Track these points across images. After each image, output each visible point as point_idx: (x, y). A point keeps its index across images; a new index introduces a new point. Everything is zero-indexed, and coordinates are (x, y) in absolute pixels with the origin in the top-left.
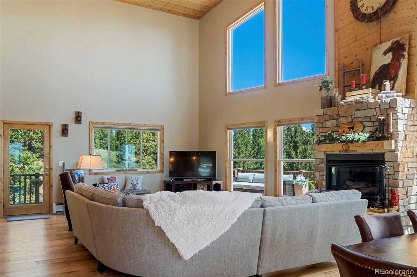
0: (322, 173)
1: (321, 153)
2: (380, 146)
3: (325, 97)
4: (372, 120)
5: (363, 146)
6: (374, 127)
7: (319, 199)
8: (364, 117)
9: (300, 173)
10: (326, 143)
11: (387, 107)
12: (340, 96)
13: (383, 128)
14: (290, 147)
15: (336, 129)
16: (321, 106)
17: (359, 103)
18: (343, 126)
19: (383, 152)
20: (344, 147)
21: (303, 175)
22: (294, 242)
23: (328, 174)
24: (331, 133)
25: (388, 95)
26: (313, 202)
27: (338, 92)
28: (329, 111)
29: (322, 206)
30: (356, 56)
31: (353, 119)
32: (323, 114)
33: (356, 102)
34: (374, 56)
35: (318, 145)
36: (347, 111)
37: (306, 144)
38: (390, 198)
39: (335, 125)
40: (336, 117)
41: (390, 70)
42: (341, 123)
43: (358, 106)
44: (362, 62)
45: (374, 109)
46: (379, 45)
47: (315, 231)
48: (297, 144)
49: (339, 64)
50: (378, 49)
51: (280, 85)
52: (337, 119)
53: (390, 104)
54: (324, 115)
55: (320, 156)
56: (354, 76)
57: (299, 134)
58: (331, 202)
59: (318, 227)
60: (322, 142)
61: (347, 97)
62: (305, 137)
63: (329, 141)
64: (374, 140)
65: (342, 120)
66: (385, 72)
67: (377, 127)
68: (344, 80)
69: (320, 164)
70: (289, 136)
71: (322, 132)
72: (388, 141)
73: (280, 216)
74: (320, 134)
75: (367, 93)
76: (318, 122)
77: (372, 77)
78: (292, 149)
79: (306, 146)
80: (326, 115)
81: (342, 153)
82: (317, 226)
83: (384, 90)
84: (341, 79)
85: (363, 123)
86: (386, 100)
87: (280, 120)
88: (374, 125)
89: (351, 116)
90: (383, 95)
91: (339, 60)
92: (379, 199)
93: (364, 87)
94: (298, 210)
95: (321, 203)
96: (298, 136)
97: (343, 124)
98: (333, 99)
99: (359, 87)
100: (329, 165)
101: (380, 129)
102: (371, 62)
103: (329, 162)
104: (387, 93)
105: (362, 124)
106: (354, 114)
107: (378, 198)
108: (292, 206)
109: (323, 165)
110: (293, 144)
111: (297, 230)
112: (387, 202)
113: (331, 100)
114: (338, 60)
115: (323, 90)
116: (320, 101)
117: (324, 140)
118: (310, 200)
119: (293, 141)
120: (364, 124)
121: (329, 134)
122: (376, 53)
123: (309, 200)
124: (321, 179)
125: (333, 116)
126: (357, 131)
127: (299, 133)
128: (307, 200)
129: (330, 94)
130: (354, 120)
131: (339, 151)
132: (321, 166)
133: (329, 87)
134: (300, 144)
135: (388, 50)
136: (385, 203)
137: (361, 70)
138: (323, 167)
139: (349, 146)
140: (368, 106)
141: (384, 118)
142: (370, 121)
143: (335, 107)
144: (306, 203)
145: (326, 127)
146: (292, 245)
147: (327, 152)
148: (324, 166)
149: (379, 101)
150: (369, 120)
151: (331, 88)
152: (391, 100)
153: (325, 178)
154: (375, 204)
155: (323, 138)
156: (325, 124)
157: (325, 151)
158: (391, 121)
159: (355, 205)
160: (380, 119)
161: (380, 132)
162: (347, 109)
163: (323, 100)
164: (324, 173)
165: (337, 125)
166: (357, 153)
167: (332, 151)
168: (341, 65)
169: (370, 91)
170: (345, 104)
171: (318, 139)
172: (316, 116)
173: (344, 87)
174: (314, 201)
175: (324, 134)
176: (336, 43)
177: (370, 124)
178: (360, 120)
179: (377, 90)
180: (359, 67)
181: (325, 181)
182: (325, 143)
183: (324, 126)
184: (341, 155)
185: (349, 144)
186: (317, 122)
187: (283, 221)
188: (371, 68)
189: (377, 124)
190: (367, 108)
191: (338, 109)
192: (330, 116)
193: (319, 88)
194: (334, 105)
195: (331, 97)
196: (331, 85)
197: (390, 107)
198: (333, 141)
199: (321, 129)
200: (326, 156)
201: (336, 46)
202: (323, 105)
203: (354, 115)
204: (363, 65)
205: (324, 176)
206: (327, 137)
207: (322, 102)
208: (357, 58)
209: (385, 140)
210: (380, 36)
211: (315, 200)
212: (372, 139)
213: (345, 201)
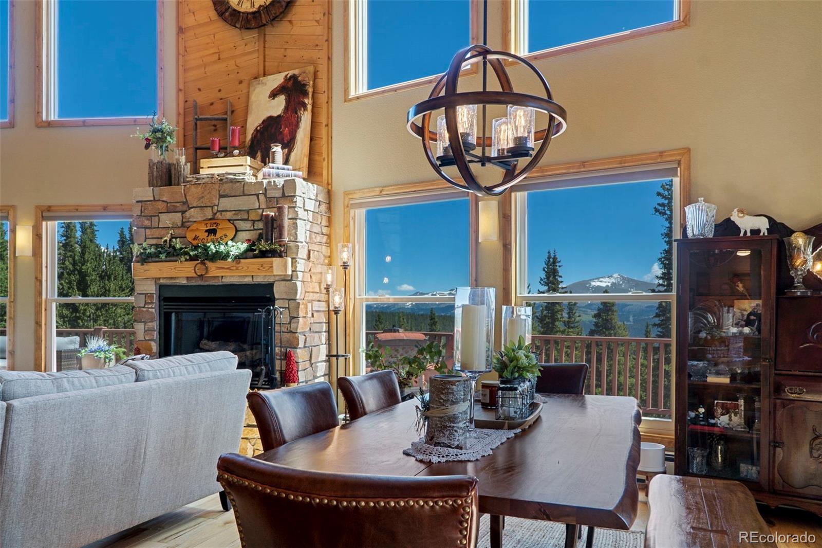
0: (150, 325)
1: (149, 282)
2: (267, 268)
3: (158, 162)
4: (252, 217)
5: (234, 268)
6: (255, 231)
7: (151, 373)
8: (237, 212)
9: (96, 333)
10: (160, 260)
11: (278, 194)
12: (189, 164)
13: (272, 234)
14: (70, 283)
15: (179, 232)
16: (149, 181)
17: (226, 182)
18: (194, 226)
19: (271, 280)
20: (197, 268)
21: (104, 337)
22: (92, 481)
23: (163, 327)
24: (170, 240)
25: (281, 172)
26: (137, 381)
27: (184, 157)
28: (167, 193)
29: (159, 388)
30: (220, 91)
31: (216, 214)
32: (152, 199)
33: (221, 180)
34: (253, 98)
35: (142, 265)
36: (203, 197)
37: (107, 278)
38: (284, 369)
39: (179, 224)
40: (181, 207)
41: (281, 128)
42: (191, 220)
43: (226, 188)
44: (232, 106)
45: (255, 197)
46: (261, 78)
47: (143, 446)
48: (87, 278)
49: (186, 101)
50: (260, 86)
51: (50, 124)
52: (183, 212)
53: (283, 190)
54: (154, 200)
55: (145, 288)
56: (215, 130)
57: (92, 256)
58: (179, 378)
59: (149, 437)
60: (152, 257)
61: (202, 168)
62: (106, 265)
63: (166, 257)
64: (255, 257)
65: (193, 213)
66: (273, 130)
67: (261, 231)
68: (196, 135)
69: (146, 306)
70: (68, 260)
71: (150, 237)
72: (280, 259)
73: (55, 419)
74: (145, 241)
75: (242, 165)
76: (141, 215)
77: (249, 137)
78: (75, 287)
79: (106, 281)
80: (159, 200)
81: (194, 283)
82: (147, 435)
83: (273, 162)
84: (191, 132)
85: (235, 222)
86: (276, 180)
87: (50, 207)
88: (255, 228)
89: (212, 207)
90: (272, 170)
91: (185, 93)
92: (264, 372)
93: (236, 152)
94: (100, 400)
95: (158, 381)
96: (88, 261)
97: (195, 222)
98: (175, 169)
99: (226, 151)
100: (165, 307)
101: (267, 235)
102: (247, 109)
103: (165, 302)
104: (278, 168)
105: (233, 224)
106: (217, 204)
107: (262, 369)
108: (86, 392)
109: (152, 308)
110: (78, 277)
111: (100, 450)
112: (277, 375)
113: (169, 171)
114: (183, 92)
115: (154, 148)
116: (147, 170)
117: (155, 253)
118: (130, 377)
119: (77, 270)
120: (236, 225)
121: (166, 241)
122: (255, 92)
123: (128, 375)
124: (147, 339)
125: (174, 205)
126: (224, 237)
127: (90, 253)
128: (123, 376)
129: (168, 158)
130: (216, 216)
131: (187, 278)
132: (147, 311)
133: (165, 142)
134: (93, 277)
135: (279, 91)
136: (276, 379)
137: (228, 119)
138: (152, 313)
139: (207, 268)
140: (244, 190)
141: (273, 214)
142: (247, 220)
143: (178, 185)
144: (121, 382)
145: (158, 228)
146: (87, 487)
147: (162, 281)
148: (154, 310)
149: (265, 181)
150: (246, 217)
151: (169, 146)
152: (285, 181)
153: (155, 335)
154: (257, 383)
155: (153, 250)
156: (158, 220)
157: (156, 278)
158: (286, 222)
159: (228, 381)
160: (267, 216)
161: (266, 241)
162: (203, 193)
163: (153, 169)
164: (155, 325)
165: (183, 223)
166: (223, 282)
167: (171, 278)
168: (190, 104)
169: (246, 162)
170: (199, 182)
171: (142, 251)
172: (137, 202)
173: (197, 149)
174: (141, 378)
175: (154, 242)
176: (181, 57)
177: (248, 225)
178: (229, 215)
179: (259, 163)
180: (226, 113)
181: (156, 343)
182: (157, 259)
183: (155, 224)
184: (191, 286)
185: (209, 264)
186: (139, 214)
187: (63, 430)
188: (247, 120)
189: (260, 225)
190: (242, 194)
191: (184, 190)
192: (169, 205)
193: (145, 142)
194: (176, 182)
195: (170, 165)
196: (170, 140)
197: (284, 195)
198: (174, 256)
199: (147, 230)
200: (158, 289)
201: (181, 63)
202: (153, 180)
203: (218, 206)
204: (233, 112)
205: (155, 331)
206: (162, 248)
207: (151, 173)
208: (220, 95)
209: (274, 257)
210: (264, 61)
211: (144, 376)
212: (251, 254)
213: (209, 374)
